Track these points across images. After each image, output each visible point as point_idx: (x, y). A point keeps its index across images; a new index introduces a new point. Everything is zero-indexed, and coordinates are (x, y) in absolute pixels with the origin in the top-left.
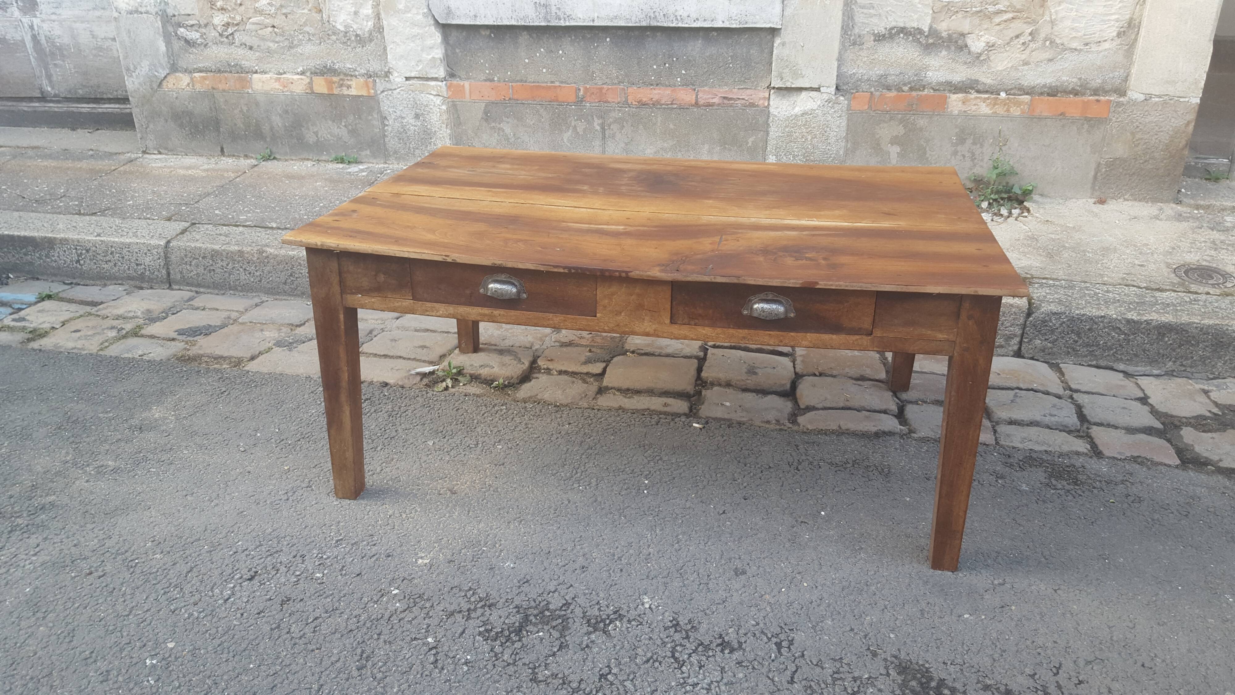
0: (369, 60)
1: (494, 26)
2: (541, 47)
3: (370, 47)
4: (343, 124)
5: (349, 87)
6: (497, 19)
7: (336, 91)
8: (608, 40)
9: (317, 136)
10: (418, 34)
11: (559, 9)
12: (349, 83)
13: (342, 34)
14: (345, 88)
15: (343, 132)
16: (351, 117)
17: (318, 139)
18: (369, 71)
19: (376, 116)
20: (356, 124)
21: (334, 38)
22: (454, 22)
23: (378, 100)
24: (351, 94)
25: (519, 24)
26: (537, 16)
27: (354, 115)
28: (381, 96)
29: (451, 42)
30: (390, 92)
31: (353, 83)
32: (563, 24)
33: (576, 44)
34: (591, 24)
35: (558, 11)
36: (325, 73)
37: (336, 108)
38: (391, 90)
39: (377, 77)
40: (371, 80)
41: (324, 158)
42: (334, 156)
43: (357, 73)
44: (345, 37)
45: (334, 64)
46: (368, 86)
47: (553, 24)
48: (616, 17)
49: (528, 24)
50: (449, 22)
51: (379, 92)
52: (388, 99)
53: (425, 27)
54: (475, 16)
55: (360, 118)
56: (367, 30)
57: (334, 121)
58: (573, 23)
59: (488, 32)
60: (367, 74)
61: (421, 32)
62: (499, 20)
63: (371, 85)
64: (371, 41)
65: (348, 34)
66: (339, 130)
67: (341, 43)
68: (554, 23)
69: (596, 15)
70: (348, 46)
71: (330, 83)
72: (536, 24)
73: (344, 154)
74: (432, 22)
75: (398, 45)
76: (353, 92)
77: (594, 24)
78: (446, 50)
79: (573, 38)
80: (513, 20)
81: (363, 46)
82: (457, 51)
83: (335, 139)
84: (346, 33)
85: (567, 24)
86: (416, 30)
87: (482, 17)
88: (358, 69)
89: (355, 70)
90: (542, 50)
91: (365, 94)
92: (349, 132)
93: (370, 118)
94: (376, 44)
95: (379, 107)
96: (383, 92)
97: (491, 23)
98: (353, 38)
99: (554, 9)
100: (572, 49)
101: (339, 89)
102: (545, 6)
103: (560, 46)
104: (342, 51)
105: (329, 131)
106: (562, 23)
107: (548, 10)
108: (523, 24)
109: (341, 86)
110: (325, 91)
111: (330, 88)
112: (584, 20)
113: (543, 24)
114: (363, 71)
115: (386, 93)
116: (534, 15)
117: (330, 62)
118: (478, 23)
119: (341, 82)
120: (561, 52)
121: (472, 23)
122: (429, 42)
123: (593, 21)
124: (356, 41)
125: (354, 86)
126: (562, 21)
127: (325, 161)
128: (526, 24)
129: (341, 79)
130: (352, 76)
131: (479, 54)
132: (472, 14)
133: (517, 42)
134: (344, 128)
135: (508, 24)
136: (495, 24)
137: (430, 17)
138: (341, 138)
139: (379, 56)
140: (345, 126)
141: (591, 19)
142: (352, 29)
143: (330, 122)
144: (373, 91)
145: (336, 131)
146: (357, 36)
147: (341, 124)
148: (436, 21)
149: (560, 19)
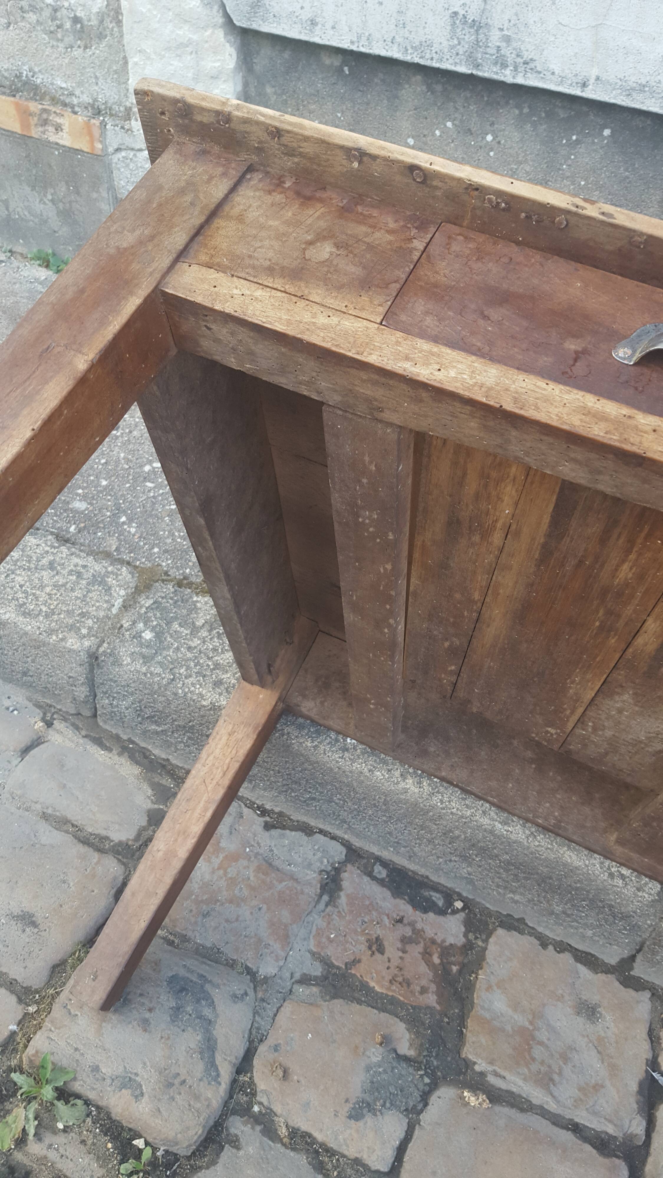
0: (96, 78)
1: (352, 53)
2: (448, 117)
3: (99, 50)
4: (50, 197)
5: (58, 128)
6: (359, 37)
7: (35, 132)
8: (607, 132)
9: (7, 209)
10: (190, 42)
11: (507, 39)
12: (59, 120)
13: (47, 13)
14: (51, 129)
15: (50, 212)
16: (62, 189)
17: (9, 215)
18: (95, 100)
19: (105, 194)
20: (70, 202)
21: (32, 17)
22: (265, 28)
23: (110, 164)
24: (61, 142)
25: (408, 58)
26: (452, 47)
27: (67, 183)
28: (115, 158)
29: (257, 68)
30: (131, 154)
31: (66, 120)
32: (509, 80)
33: (528, 127)
34: (577, 92)
35: (504, 44)
36: (17, 90)
37: (36, 164)
38: (132, 149)
39: (111, 115)
40: (96, 122)
41: (18, 249)
42: (35, 250)
43: (75, 101)
44: (53, 19)
45: (34, 73)
46: (90, 134)
47: (486, 75)
48: (642, 88)
49: (428, 63)
50: (255, 26)
51: (111, 150)
52: (127, 165)
53: (205, 28)
54: (313, 23)
55: (78, 193)
56: (95, 10)
57: (33, 188)
58: (533, 81)
59: (337, 61)
60: (93, 106)
61: (195, 37)
62: (364, 41)
63: (96, 132)
64: (101, 37)
65: (58, 14)
66: (42, 206)
67: (44, 31)
68: (487, 72)
69: (594, 72)
70: (58, 40)
71: (25, 114)
72: (446, 66)
73: (50, 251)
74: (220, 20)
75: (148, 58)
76: (65, 139)
77: (584, 95)
78: (246, 85)
79: (526, 110)
80: (395, 47)
81: (86, 47)
82: (269, 90)
83: (37, 220)
84: (56, 10)
85: (520, 80)
86: (185, 33)
87: (328, 26)
88: (77, 92)
89: (71, 94)
90: (449, 124)
91: (86, 150)
92: (59, 213)
93: (95, 195)
94: (110, 46)
95: (111, 179)
96: (118, 150)
97: (345, 45)
98: (68, 25)
99: (495, 38)
100: (516, 136)
101: (41, 129)
102: (477, 26)
103: (492, 124)
104: (48, 51)
105: (26, 204)
106: (508, 76)
107: (481, 36)
108: (416, 60)
109: (45, 122)
110: (16, 127)
111: (25, 125)
112: (562, 80)
113: (462, 69)
114: (86, 99)
115: (123, 154)
116: (445, 43)
117: (26, 68)
118: (317, 40)
119: (45, 116)
120: (489, 138)
121: (303, 37)
122: (211, 64)
123: (584, 85)
124: (75, 32)
125: (66, 128)
126: (508, 72)
127: (22, 254)
128: (422, 62)
129: (45, 110)
130: (65, 105)
131: (313, 107)
132: (306, 15)
133: (397, 97)
134: (50, 204)
135: (383, 53)
136: (354, 48)
137: (216, 7)
138: (46, 222)
139: (116, 72)
140: (52, 201)
141: (580, 79)
142: (66, 4)
143: (28, 189)
144: (99, 146)
145: (38, 207)
146: (76, 20)
147: (45, 196)
148: (229, 21)
149: (504, 66)
